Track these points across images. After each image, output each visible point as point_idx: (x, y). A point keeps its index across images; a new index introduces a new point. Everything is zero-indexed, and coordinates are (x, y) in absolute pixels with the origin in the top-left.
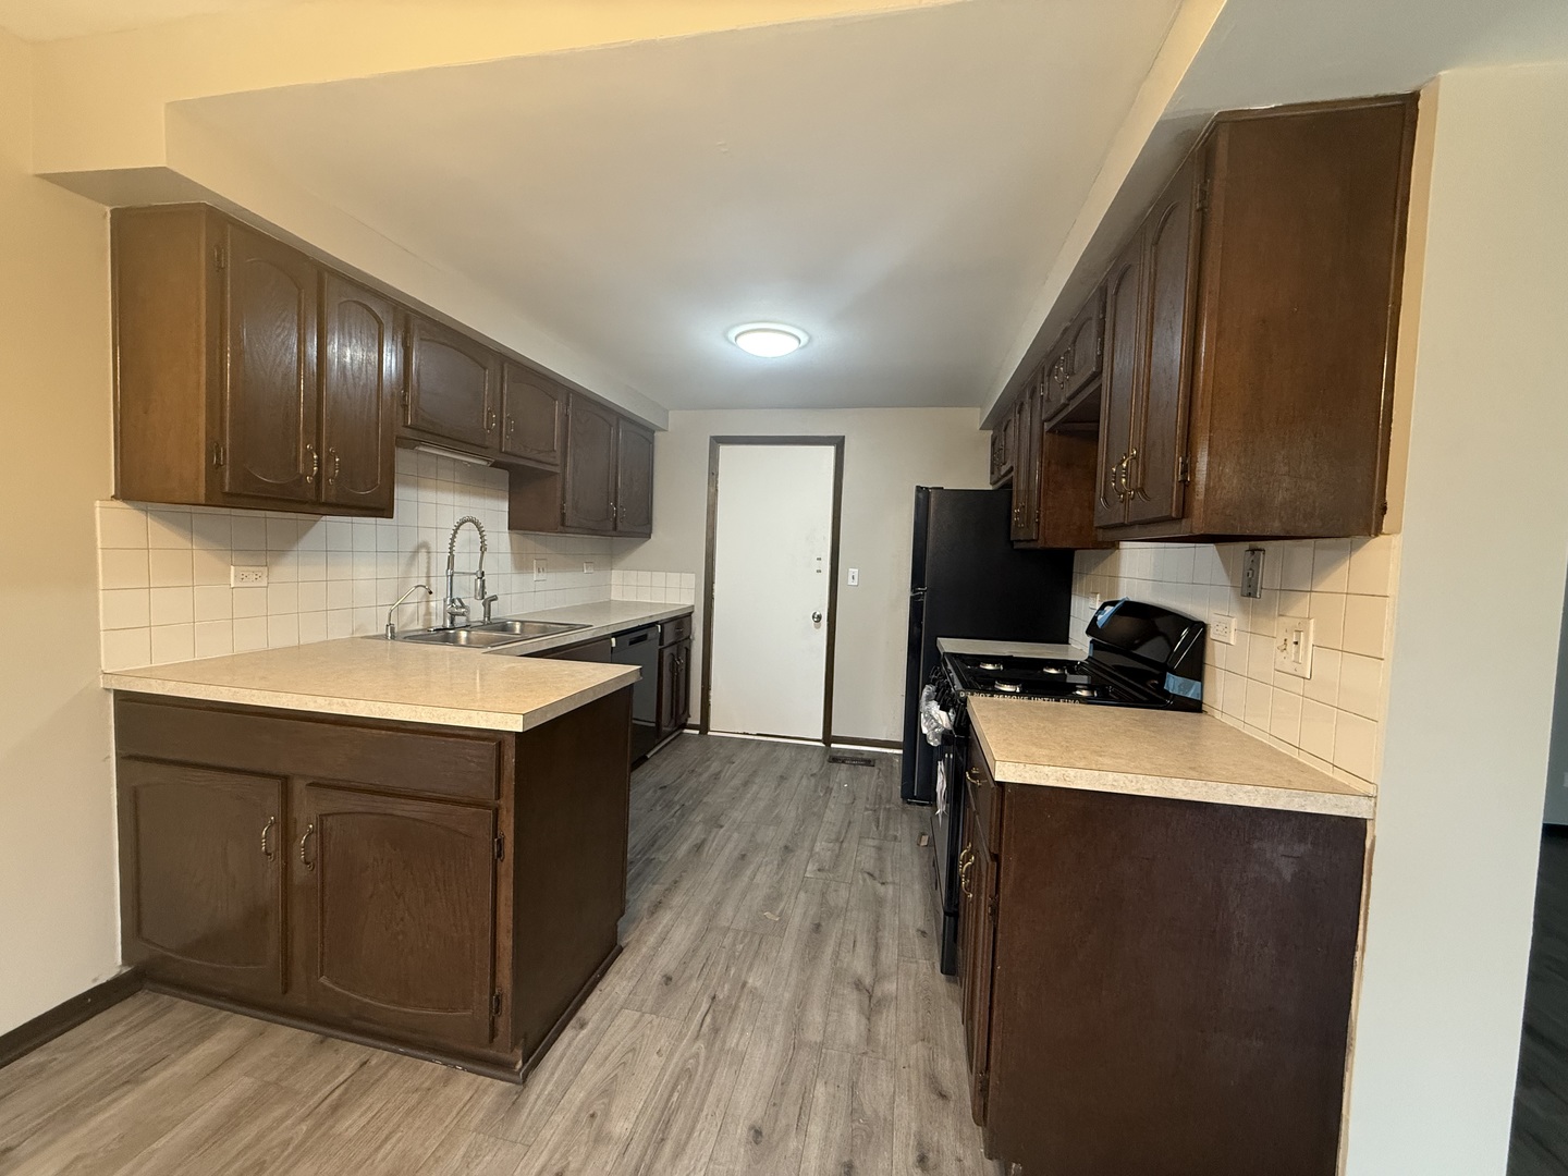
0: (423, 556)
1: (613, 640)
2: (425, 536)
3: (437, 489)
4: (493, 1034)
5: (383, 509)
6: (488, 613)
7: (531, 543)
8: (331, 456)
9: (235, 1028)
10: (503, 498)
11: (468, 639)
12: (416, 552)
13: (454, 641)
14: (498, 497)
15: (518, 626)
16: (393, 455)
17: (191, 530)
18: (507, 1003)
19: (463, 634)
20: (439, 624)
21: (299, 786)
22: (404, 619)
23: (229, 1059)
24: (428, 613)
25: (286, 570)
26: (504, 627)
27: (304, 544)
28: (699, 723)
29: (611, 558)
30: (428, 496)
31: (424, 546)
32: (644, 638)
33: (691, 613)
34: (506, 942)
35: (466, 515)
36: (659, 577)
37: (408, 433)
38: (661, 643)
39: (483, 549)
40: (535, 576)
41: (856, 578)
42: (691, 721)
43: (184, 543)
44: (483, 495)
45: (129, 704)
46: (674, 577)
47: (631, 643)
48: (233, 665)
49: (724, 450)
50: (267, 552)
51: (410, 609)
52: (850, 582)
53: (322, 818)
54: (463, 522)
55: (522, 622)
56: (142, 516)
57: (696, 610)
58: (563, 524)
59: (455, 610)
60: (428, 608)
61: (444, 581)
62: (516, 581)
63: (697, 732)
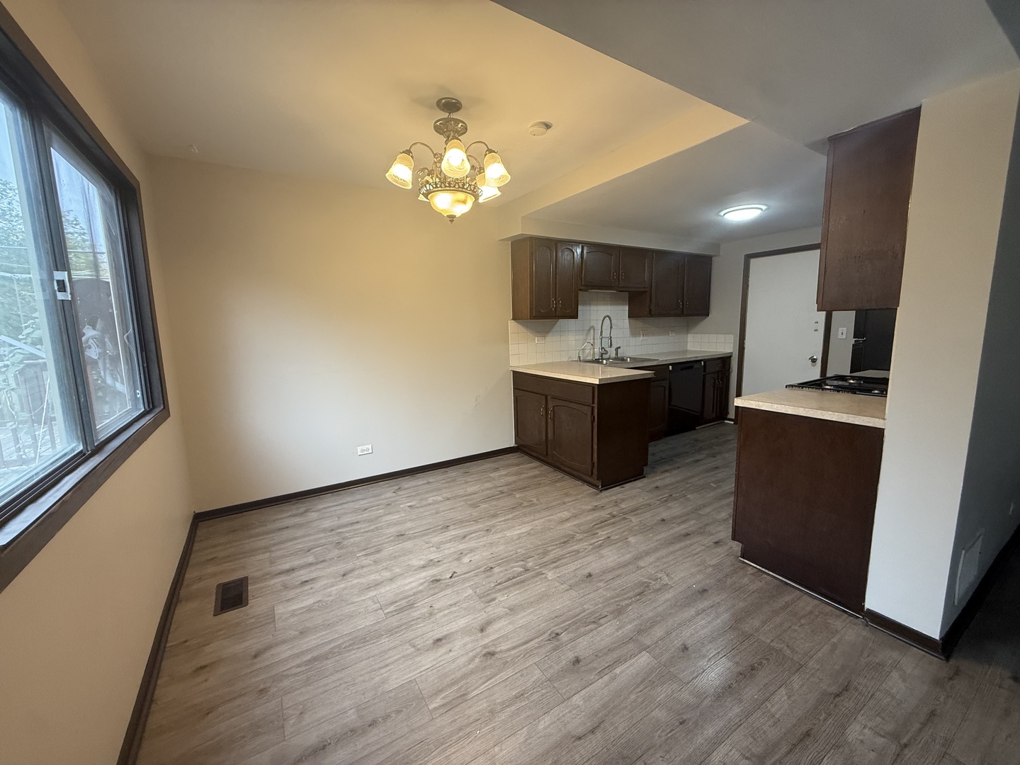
0: (592, 331)
1: (670, 367)
2: (593, 323)
3: (597, 305)
4: (592, 473)
5: (575, 316)
6: (617, 354)
7: (638, 323)
8: (559, 301)
9: (536, 464)
10: (626, 305)
11: (606, 363)
12: (589, 330)
13: (602, 363)
14: (623, 305)
15: (629, 359)
16: (578, 294)
17: (527, 327)
18: (596, 465)
19: (605, 361)
20: (597, 358)
21: (549, 398)
22: (585, 355)
23: (535, 468)
24: (594, 353)
25: (549, 338)
26: (623, 359)
27: (554, 330)
28: (733, 418)
29: (688, 328)
30: (593, 308)
31: (593, 327)
32: (691, 367)
33: (731, 356)
34: (595, 447)
35: (606, 314)
36: (713, 337)
37: (583, 288)
38: (704, 371)
39: (611, 328)
40: (641, 338)
41: (845, 334)
42: (729, 417)
43: (525, 330)
44: (617, 304)
45: (517, 375)
46: (721, 337)
47: (682, 369)
48: (536, 366)
49: (753, 261)
50: (544, 332)
51: (587, 351)
52: (840, 336)
53: (554, 407)
54: (605, 318)
55: (630, 358)
56: (517, 324)
57: (733, 355)
58: (650, 314)
59: (604, 352)
60: (594, 351)
61: (599, 341)
62: (633, 341)
63: (732, 423)
